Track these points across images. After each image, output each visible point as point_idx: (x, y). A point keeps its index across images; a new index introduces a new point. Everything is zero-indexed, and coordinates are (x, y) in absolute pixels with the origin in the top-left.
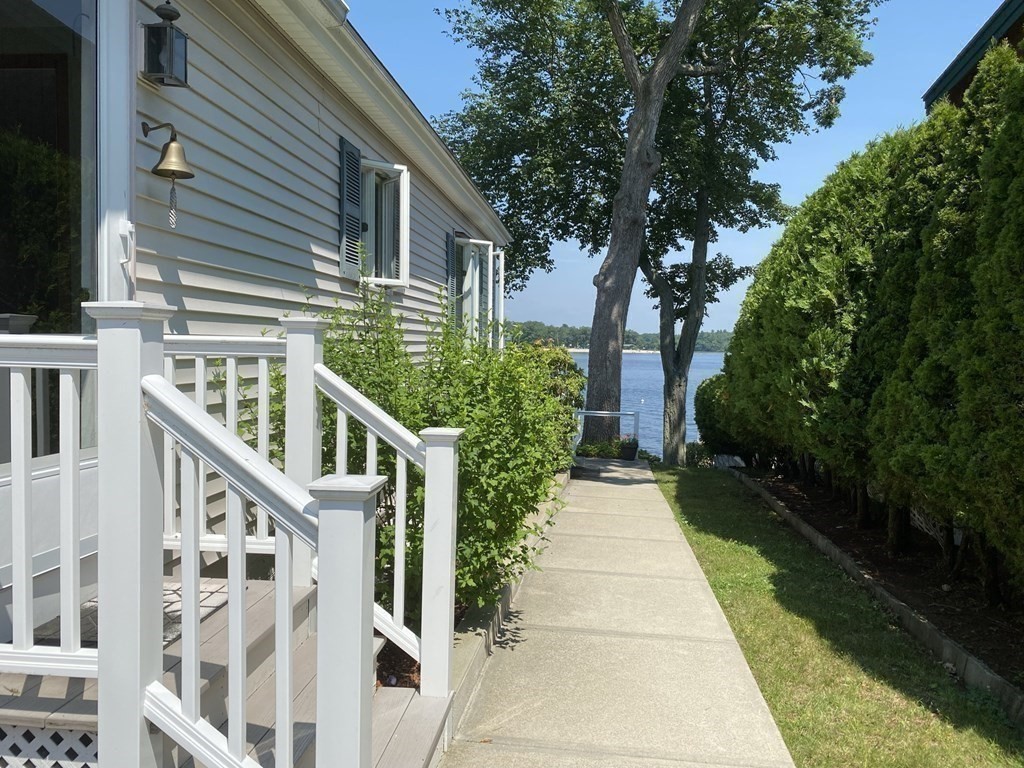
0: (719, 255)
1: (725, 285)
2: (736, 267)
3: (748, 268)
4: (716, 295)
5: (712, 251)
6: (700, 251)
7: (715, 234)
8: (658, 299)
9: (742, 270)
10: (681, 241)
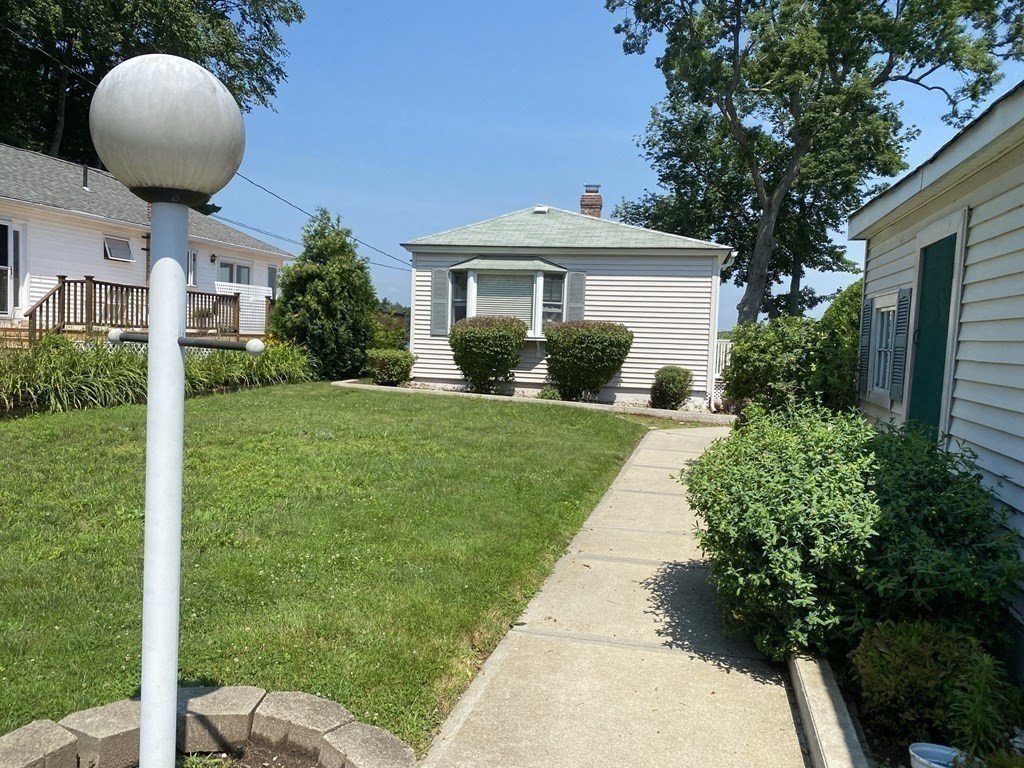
0: (806, 287)
1: (810, 307)
2: (817, 295)
3: (825, 297)
4: (804, 313)
5: (803, 283)
6: (795, 284)
7: (803, 272)
8: (767, 314)
9: (821, 297)
10: (782, 277)
